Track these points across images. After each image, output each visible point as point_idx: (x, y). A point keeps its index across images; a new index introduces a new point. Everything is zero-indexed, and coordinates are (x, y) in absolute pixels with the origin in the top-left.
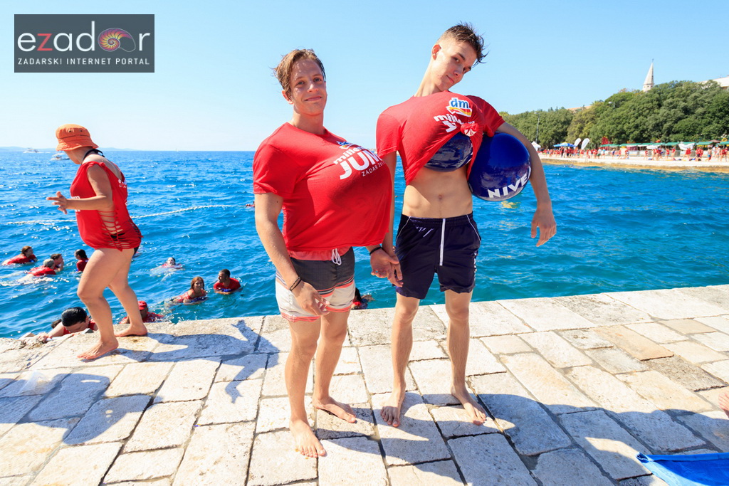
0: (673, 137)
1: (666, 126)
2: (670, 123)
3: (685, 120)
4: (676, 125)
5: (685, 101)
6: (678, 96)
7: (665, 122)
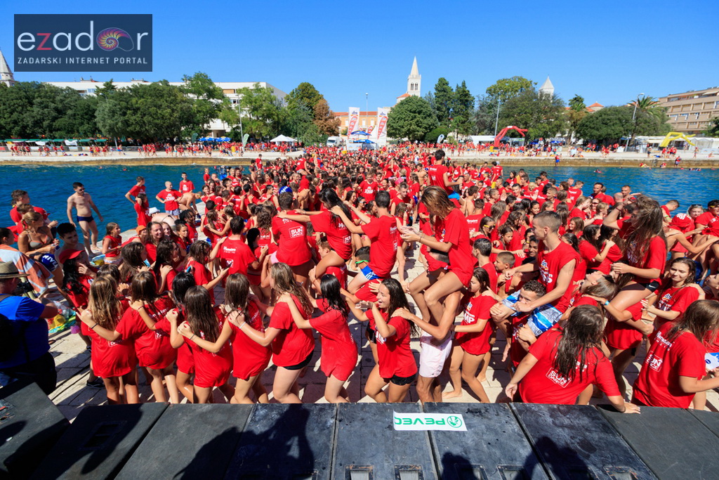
0: (57, 134)
1: (46, 123)
2: (48, 122)
3: (61, 119)
4: (54, 124)
5: (53, 102)
6: (45, 97)
7: (44, 120)
